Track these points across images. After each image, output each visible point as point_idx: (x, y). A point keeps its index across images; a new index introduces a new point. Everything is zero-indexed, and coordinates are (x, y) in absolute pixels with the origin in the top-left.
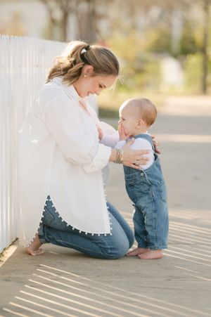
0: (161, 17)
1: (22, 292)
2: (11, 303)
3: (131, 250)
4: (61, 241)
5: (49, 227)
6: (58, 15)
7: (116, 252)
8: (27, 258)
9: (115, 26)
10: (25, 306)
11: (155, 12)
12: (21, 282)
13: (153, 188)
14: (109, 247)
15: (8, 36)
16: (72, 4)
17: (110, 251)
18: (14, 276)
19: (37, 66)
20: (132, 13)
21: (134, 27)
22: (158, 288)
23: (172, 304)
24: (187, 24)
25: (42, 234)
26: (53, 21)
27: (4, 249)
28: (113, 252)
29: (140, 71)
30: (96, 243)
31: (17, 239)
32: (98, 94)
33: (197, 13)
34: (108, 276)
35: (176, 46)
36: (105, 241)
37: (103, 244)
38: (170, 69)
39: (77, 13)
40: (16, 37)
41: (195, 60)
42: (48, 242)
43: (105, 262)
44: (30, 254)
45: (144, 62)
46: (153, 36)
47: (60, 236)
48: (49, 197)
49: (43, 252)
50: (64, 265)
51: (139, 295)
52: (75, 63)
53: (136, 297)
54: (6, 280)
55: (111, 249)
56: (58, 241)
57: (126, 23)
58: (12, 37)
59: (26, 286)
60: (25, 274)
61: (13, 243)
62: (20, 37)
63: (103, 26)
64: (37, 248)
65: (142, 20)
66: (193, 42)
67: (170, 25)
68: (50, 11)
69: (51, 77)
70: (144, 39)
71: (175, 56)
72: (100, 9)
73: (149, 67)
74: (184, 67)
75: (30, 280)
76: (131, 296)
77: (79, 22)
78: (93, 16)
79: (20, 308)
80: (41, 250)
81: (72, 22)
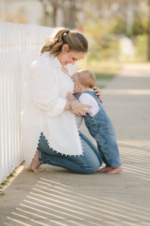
0: (119, 10)
1: (28, 197)
2: (21, 205)
3: (101, 168)
4: (54, 162)
5: (46, 154)
6: (50, 9)
7: (91, 169)
8: (31, 174)
9: (88, 17)
10: (30, 206)
11: (115, 7)
12: (28, 190)
13: (101, 128)
14: (86, 166)
15: (17, 24)
16: (60, 2)
17: (87, 169)
18: (22, 186)
19: (37, 44)
20: (100, 8)
21: (101, 17)
22: (120, 193)
23: (129, 204)
24: (137, 15)
25: (41, 158)
26: (47, 14)
27: (16, 168)
28: (89, 169)
29: (105, 47)
30: (77, 164)
31: (24, 161)
32: (73, 64)
33: (144, 7)
34: (86, 185)
35: (129, 29)
36: (83, 162)
37: (82, 164)
38: (126, 45)
39: (63, 8)
40: (22, 25)
41: (143, 39)
42: (45, 163)
43: (84, 176)
44: (33, 171)
45: (108, 40)
46: (114, 23)
47: (53, 159)
48: (42, 134)
49: (42, 170)
50: (56, 178)
51: (107, 198)
52: (58, 41)
53: (105, 199)
54: (18, 189)
55: (88, 167)
56: (52, 162)
57: (96, 14)
58: (20, 24)
59: (31, 193)
60: (30, 184)
61: (22, 164)
62: (25, 25)
63: (80, 16)
64: (38, 167)
65: (106, 12)
66: (141, 27)
67: (126, 15)
68: (45, 7)
69: (42, 52)
70: (108, 25)
71: (129, 37)
72: (78, 5)
73: (112, 44)
74: (135, 44)
75: (34, 189)
76: (102, 199)
77: (64, 14)
78: (73, 10)
79: (27, 208)
80: (40, 168)
81: (60, 14)
